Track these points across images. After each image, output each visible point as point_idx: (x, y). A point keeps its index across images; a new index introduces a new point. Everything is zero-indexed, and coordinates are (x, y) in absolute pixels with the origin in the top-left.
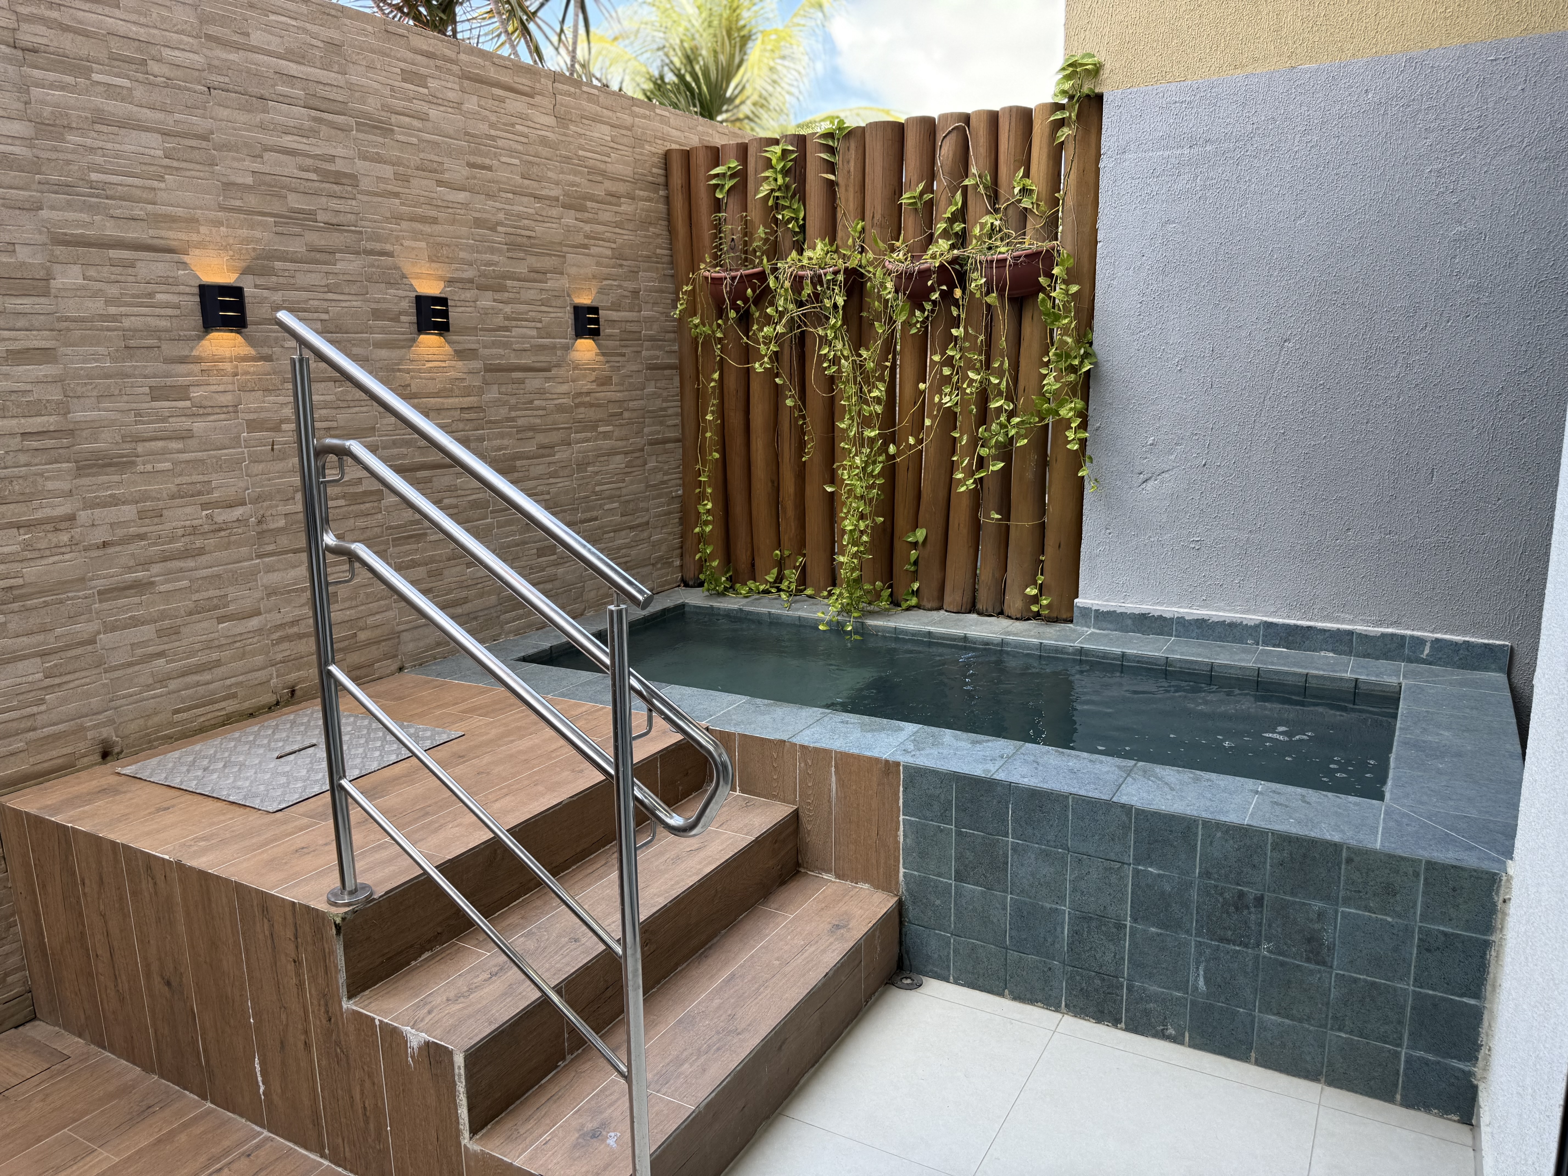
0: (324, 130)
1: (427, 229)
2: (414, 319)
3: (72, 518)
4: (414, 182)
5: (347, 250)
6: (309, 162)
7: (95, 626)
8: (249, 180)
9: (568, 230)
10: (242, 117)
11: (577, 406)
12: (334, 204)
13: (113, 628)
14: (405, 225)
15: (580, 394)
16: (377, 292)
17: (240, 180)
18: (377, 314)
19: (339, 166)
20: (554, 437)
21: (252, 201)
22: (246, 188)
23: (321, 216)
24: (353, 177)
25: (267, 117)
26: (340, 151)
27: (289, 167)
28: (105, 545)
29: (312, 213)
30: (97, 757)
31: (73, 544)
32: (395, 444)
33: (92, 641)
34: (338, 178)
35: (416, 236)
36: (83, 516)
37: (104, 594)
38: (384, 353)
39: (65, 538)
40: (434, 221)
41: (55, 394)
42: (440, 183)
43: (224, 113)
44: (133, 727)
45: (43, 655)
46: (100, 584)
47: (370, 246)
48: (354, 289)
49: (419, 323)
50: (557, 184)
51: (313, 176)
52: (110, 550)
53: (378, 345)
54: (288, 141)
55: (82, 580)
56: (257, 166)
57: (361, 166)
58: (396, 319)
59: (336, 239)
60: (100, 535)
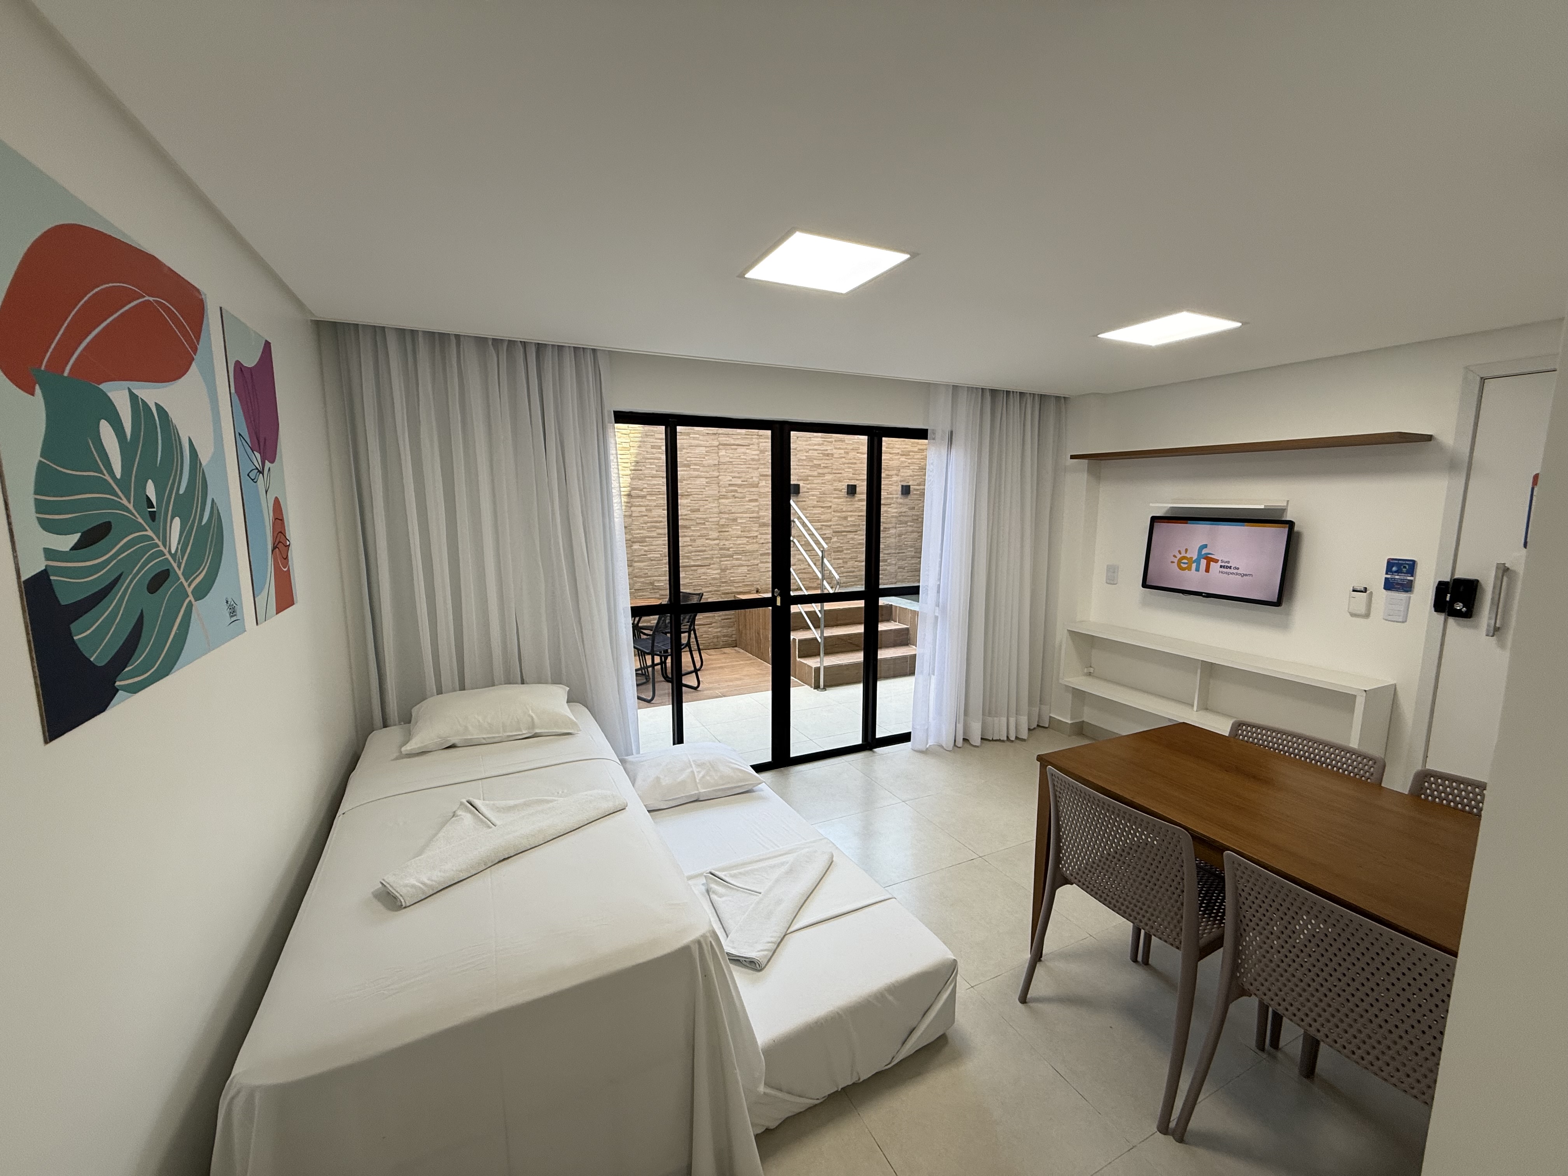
0: (825, 443)
1: (852, 466)
2: (846, 490)
3: (757, 536)
4: (850, 453)
5: (829, 473)
6: (820, 452)
7: (759, 561)
8: (805, 458)
9: (902, 462)
10: (804, 443)
11: (900, 516)
12: (826, 462)
13: (762, 562)
14: (846, 465)
15: (901, 512)
16: (836, 484)
17: (802, 458)
18: (835, 490)
19: (829, 452)
20: (890, 526)
21: (805, 463)
22: (803, 460)
23: (822, 465)
24: (832, 454)
25: (810, 442)
26: (829, 448)
27: (815, 453)
28: (763, 543)
29: (820, 464)
30: (755, 592)
31: (756, 542)
32: (837, 525)
33: (757, 565)
34: (828, 455)
35: (850, 468)
36: (759, 536)
37: (761, 555)
38: (836, 500)
39: (755, 541)
40: (855, 463)
41: (757, 509)
42: (858, 453)
43: (800, 443)
44: (764, 586)
45: (748, 566)
46: (761, 552)
47: (835, 472)
48: (830, 483)
49: (847, 492)
50: (899, 448)
51: (821, 455)
52: (764, 545)
53: (835, 498)
54: (816, 447)
55: (757, 551)
56: (807, 454)
57: (835, 451)
58: (841, 491)
59: (826, 471)
60: (762, 541)
